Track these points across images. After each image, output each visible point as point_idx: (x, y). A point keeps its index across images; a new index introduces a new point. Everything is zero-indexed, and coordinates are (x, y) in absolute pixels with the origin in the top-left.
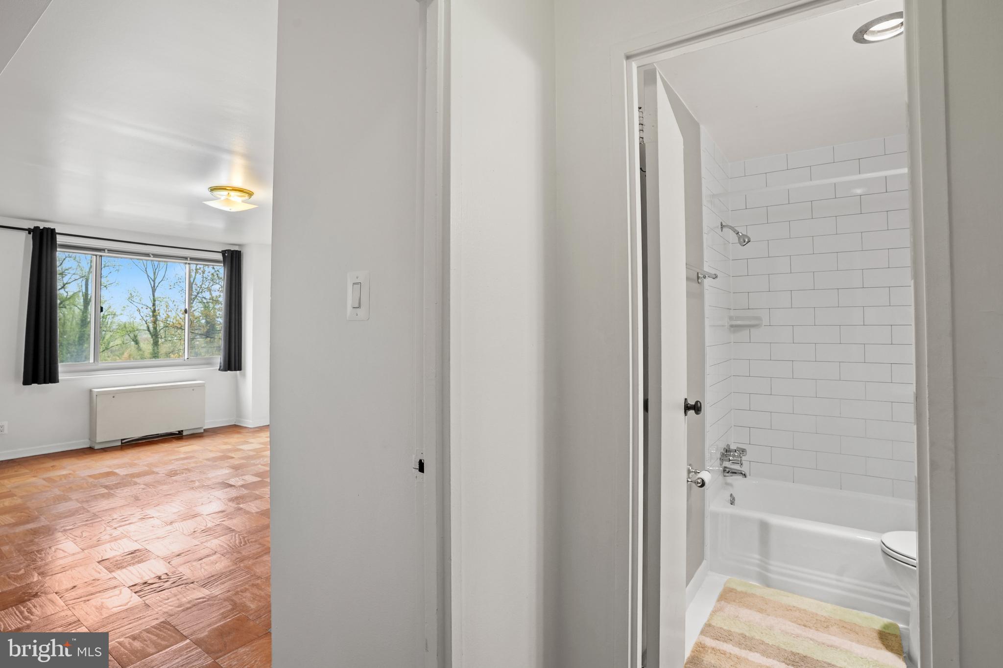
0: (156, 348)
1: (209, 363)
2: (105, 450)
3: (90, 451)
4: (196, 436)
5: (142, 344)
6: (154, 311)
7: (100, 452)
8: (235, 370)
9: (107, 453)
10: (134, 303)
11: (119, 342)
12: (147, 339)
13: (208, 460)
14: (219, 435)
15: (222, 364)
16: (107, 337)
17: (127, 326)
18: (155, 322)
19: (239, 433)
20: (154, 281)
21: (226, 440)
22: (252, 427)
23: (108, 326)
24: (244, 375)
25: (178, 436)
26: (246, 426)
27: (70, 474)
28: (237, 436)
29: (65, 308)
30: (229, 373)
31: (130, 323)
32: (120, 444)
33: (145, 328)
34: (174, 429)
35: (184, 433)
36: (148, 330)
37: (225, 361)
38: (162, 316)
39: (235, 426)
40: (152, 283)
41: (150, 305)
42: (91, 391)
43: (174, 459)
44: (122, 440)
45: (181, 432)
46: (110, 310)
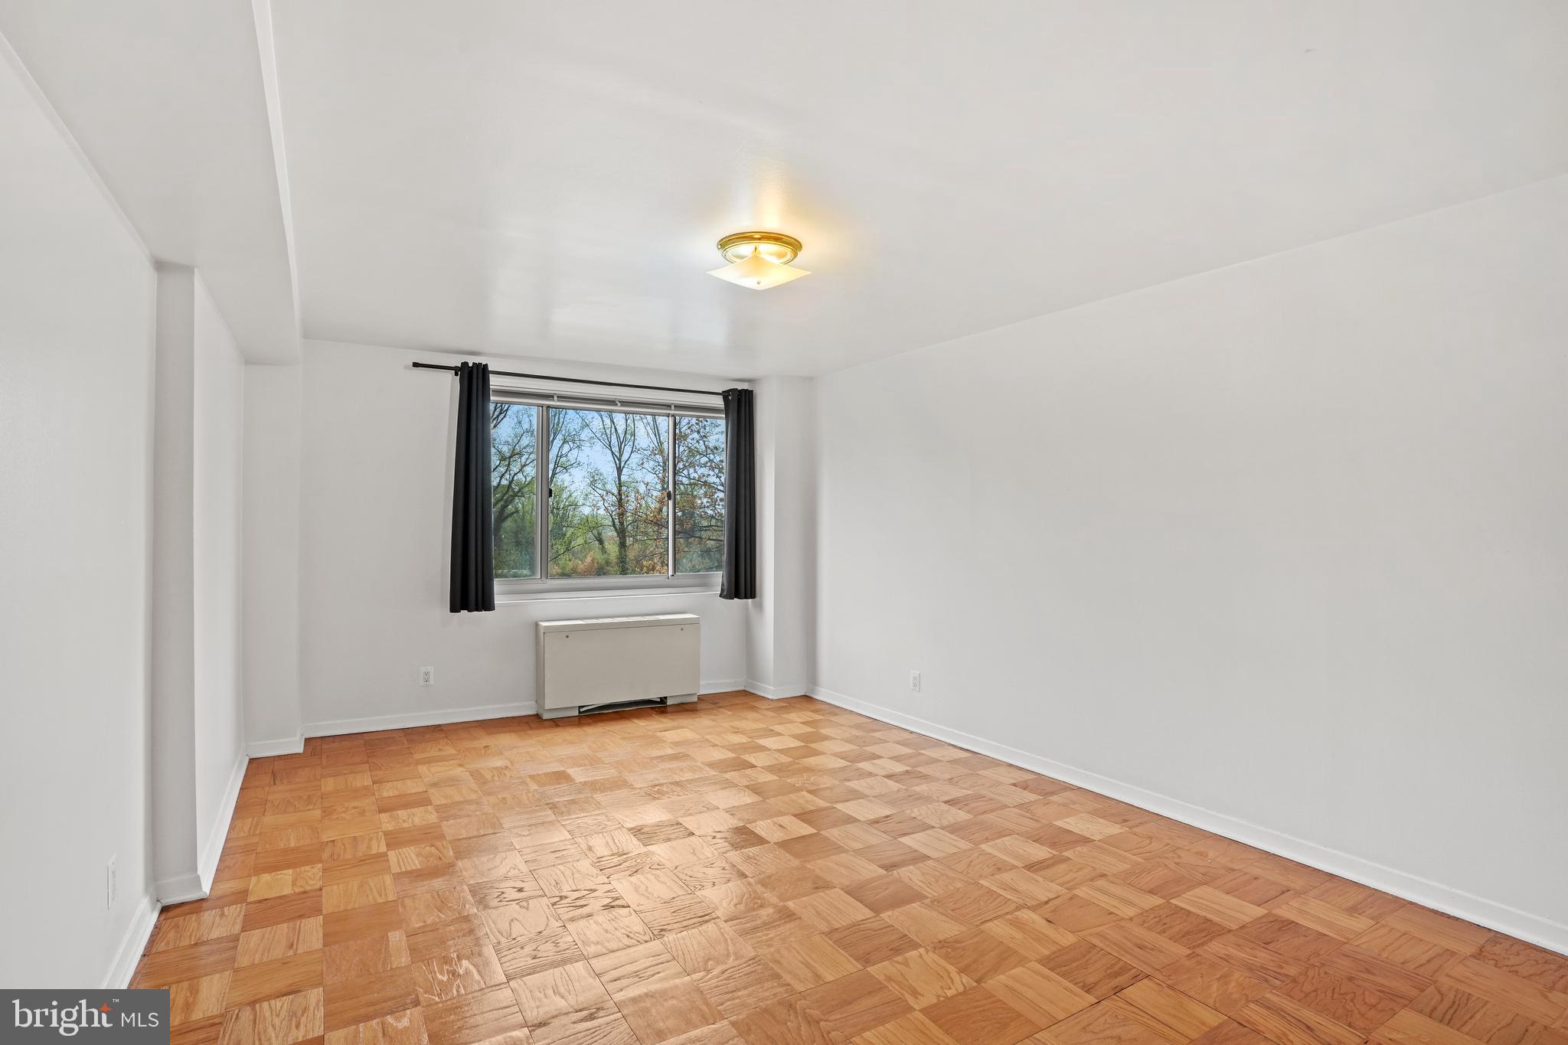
0: (623, 551)
1: (705, 585)
2: (557, 723)
3: (535, 721)
4: (687, 708)
5: (606, 544)
6: (620, 500)
7: (550, 727)
8: (746, 598)
9: (558, 729)
10: (598, 490)
11: (580, 541)
12: (612, 538)
13: (711, 765)
14: (722, 710)
15: (725, 587)
16: (568, 534)
17: (590, 519)
18: (621, 515)
19: (753, 708)
20: (620, 460)
21: (737, 724)
22: (774, 698)
23: (569, 519)
24: (760, 607)
25: (658, 707)
26: (763, 695)
27: (507, 767)
28: (752, 715)
29: (524, 496)
30: (736, 602)
31: (593, 516)
32: (576, 713)
33: (610, 524)
34: (654, 695)
35: (669, 702)
36: (614, 525)
37: (729, 582)
38: (631, 506)
39: (745, 693)
40: (618, 462)
41: (615, 491)
42: (537, 625)
43: (657, 757)
44: (580, 707)
45: (663, 700)
46: (571, 499)
